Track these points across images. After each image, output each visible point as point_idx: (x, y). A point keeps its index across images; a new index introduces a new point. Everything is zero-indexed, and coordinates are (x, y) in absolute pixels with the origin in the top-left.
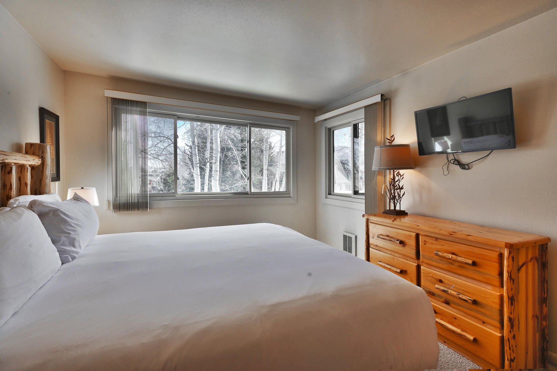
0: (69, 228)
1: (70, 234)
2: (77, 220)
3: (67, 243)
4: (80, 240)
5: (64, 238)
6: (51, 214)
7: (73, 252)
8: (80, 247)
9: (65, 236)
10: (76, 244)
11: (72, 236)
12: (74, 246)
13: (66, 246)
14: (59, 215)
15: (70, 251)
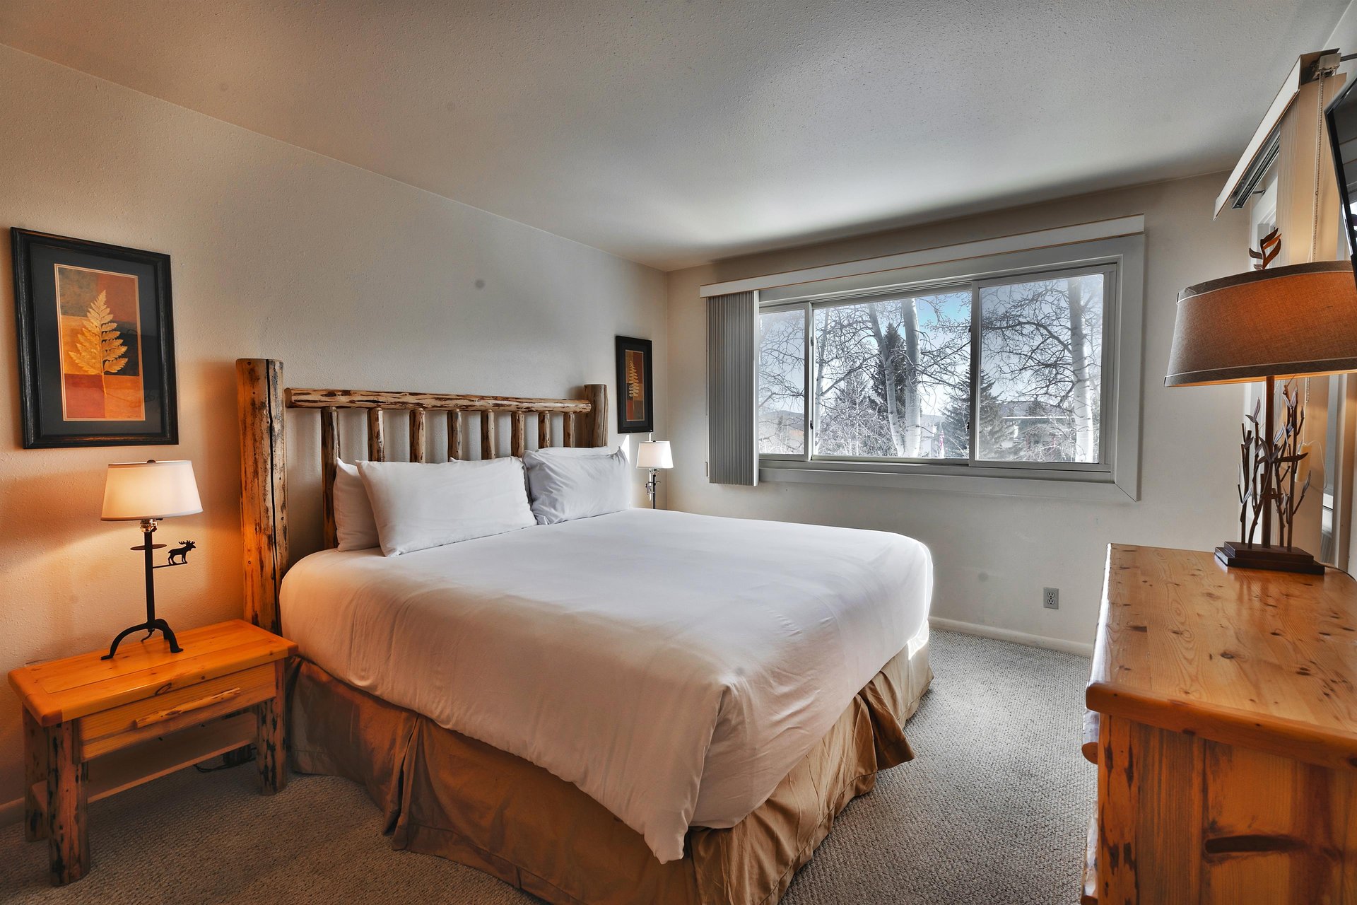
0: (553, 485)
1: (552, 492)
2: (566, 477)
3: (547, 502)
4: (565, 503)
5: (544, 496)
6: (538, 467)
7: (551, 514)
8: (563, 511)
9: (545, 495)
10: (558, 506)
11: (553, 495)
12: (555, 508)
13: (546, 506)
14: (544, 470)
15: (547, 512)
